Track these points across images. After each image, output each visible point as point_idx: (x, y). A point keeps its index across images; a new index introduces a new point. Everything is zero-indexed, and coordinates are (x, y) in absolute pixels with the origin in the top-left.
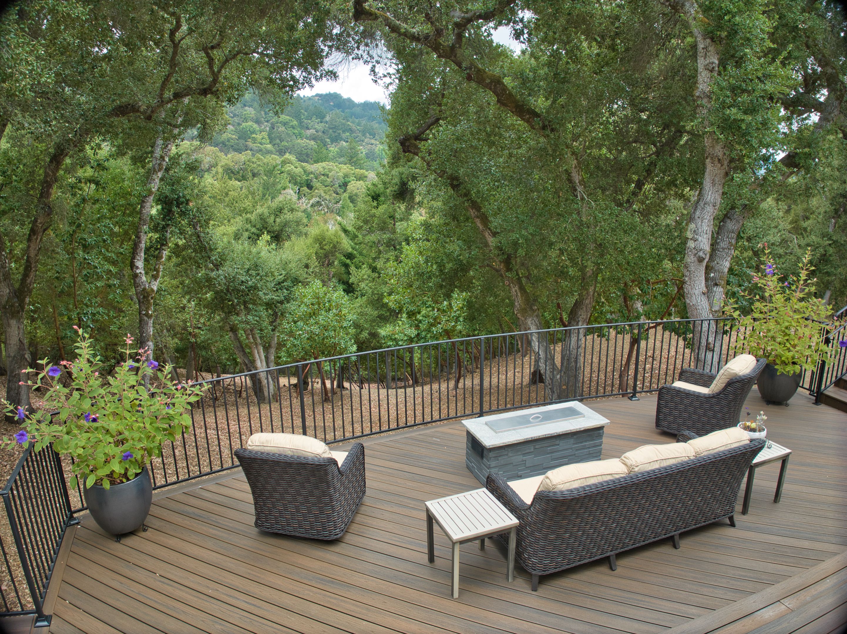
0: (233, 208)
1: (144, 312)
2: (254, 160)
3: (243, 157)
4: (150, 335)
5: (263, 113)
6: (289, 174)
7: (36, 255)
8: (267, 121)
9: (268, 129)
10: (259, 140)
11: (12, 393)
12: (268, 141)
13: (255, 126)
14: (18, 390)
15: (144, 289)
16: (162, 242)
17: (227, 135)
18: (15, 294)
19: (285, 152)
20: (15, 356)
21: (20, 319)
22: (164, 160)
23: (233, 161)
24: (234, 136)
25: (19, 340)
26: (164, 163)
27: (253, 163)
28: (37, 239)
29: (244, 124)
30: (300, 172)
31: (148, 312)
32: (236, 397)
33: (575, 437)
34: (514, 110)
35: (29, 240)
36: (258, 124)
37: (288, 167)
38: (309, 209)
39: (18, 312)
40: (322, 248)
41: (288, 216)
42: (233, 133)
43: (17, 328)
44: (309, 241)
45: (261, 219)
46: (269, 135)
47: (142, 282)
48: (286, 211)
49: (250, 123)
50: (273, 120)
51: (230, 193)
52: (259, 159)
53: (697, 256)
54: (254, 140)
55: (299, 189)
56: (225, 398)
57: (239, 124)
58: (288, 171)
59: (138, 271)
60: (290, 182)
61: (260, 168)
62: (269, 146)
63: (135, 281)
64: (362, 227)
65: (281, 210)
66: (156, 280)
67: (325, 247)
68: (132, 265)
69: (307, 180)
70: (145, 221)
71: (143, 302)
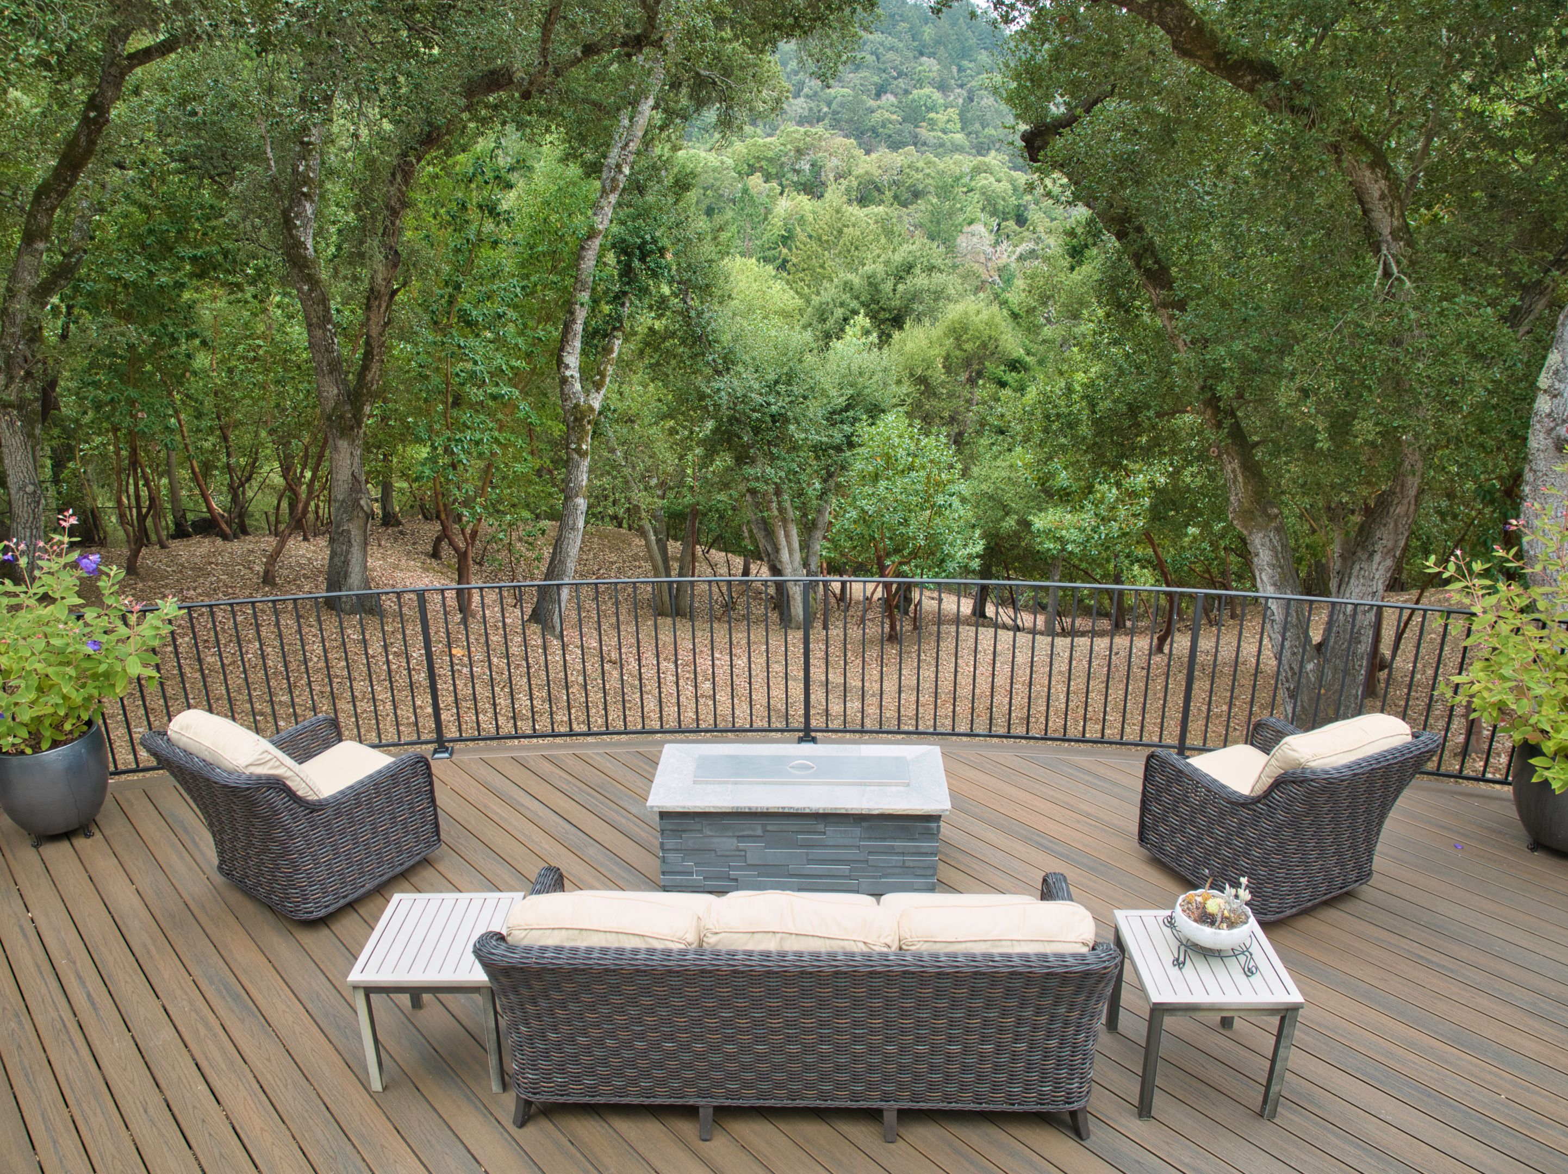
0: (849, 260)
1: (573, 446)
2: (920, 164)
3: (898, 159)
4: (581, 487)
5: (954, 69)
6: (984, 193)
7: (381, 335)
8: (961, 86)
9: (961, 101)
10: (941, 125)
11: (336, 560)
12: (959, 126)
13: (937, 96)
14: (346, 556)
15: (577, 406)
16: (615, 324)
17: (882, 115)
18: (349, 397)
19: (989, 149)
20: (343, 501)
21: (354, 441)
22: (621, 172)
23: (879, 167)
24: (894, 117)
25: (353, 474)
26: (621, 177)
27: (917, 170)
28: (379, 306)
29: (915, 92)
30: (1005, 191)
31: (580, 445)
32: (766, 608)
33: (864, 824)
34: (1212, 65)
35: (368, 307)
36: (944, 92)
37: (984, 180)
38: (1013, 265)
39: (352, 428)
40: (959, 347)
41: (919, 280)
42: (894, 109)
43: (348, 455)
44: (937, 331)
45: (870, 284)
46: (962, 115)
47: (574, 393)
48: (917, 271)
49: (927, 90)
50: (973, 83)
51: (845, 230)
52: (928, 163)
53: (1554, 434)
54: (932, 123)
55: (999, 225)
56: (748, 608)
57: (907, 92)
58: (982, 187)
59: (568, 373)
60: (983, 210)
61: (930, 181)
62: (959, 137)
63: (562, 390)
64: (1034, 308)
65: (911, 268)
66: (598, 390)
67: (967, 346)
68: (560, 362)
69: (1019, 206)
70: (583, 284)
71: (573, 428)
